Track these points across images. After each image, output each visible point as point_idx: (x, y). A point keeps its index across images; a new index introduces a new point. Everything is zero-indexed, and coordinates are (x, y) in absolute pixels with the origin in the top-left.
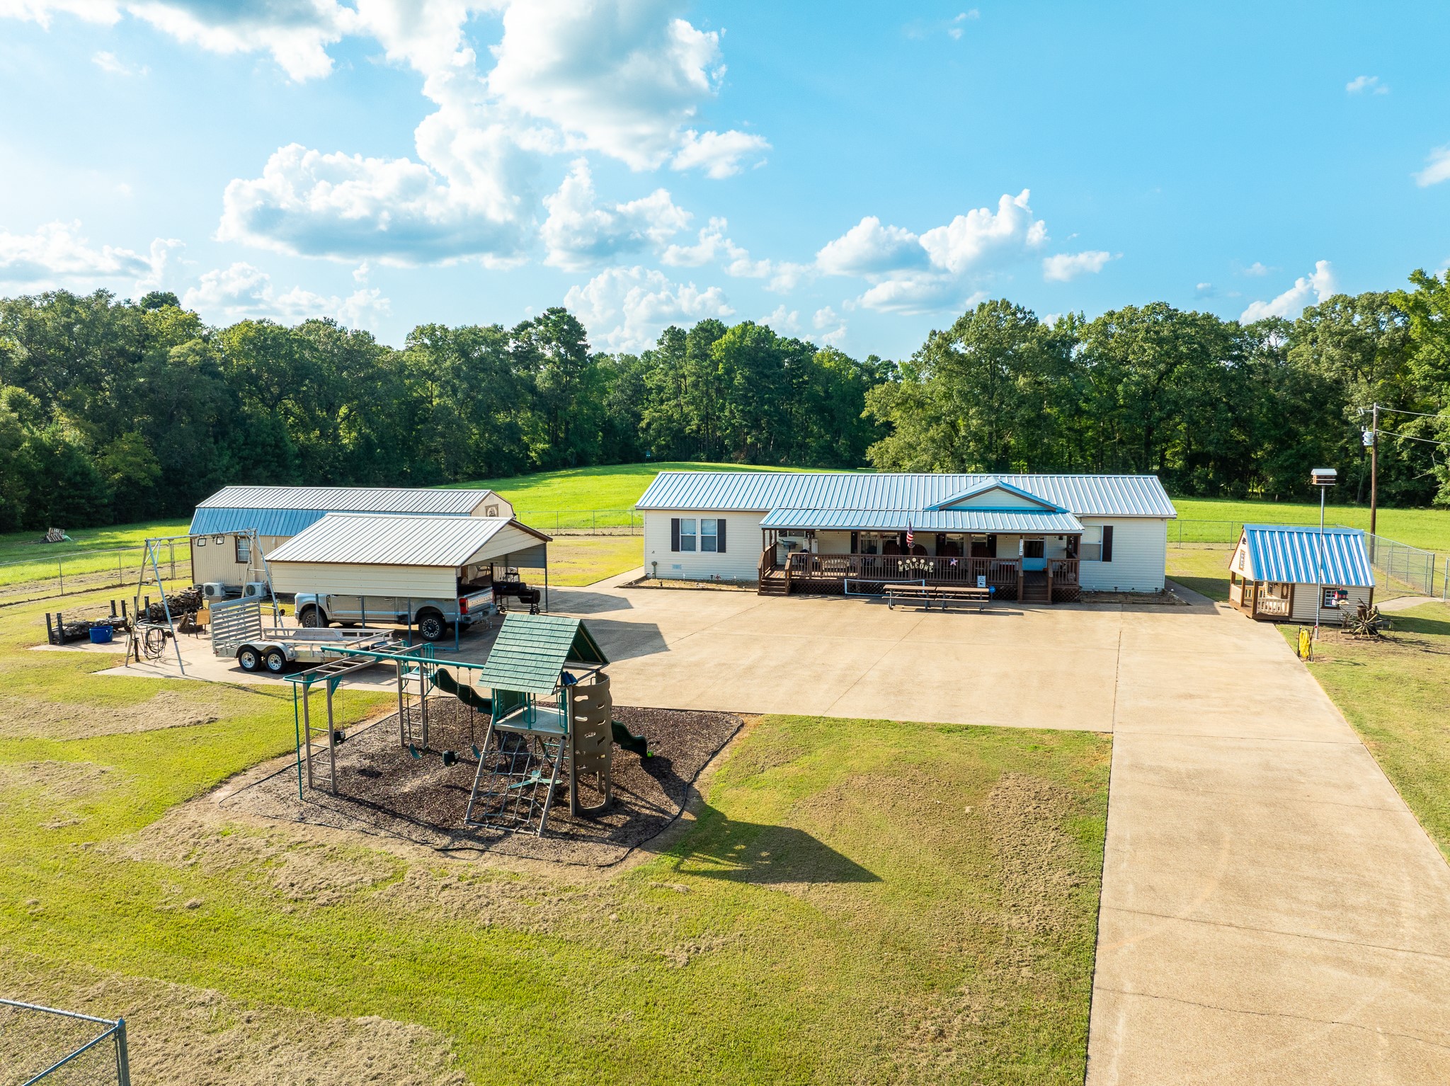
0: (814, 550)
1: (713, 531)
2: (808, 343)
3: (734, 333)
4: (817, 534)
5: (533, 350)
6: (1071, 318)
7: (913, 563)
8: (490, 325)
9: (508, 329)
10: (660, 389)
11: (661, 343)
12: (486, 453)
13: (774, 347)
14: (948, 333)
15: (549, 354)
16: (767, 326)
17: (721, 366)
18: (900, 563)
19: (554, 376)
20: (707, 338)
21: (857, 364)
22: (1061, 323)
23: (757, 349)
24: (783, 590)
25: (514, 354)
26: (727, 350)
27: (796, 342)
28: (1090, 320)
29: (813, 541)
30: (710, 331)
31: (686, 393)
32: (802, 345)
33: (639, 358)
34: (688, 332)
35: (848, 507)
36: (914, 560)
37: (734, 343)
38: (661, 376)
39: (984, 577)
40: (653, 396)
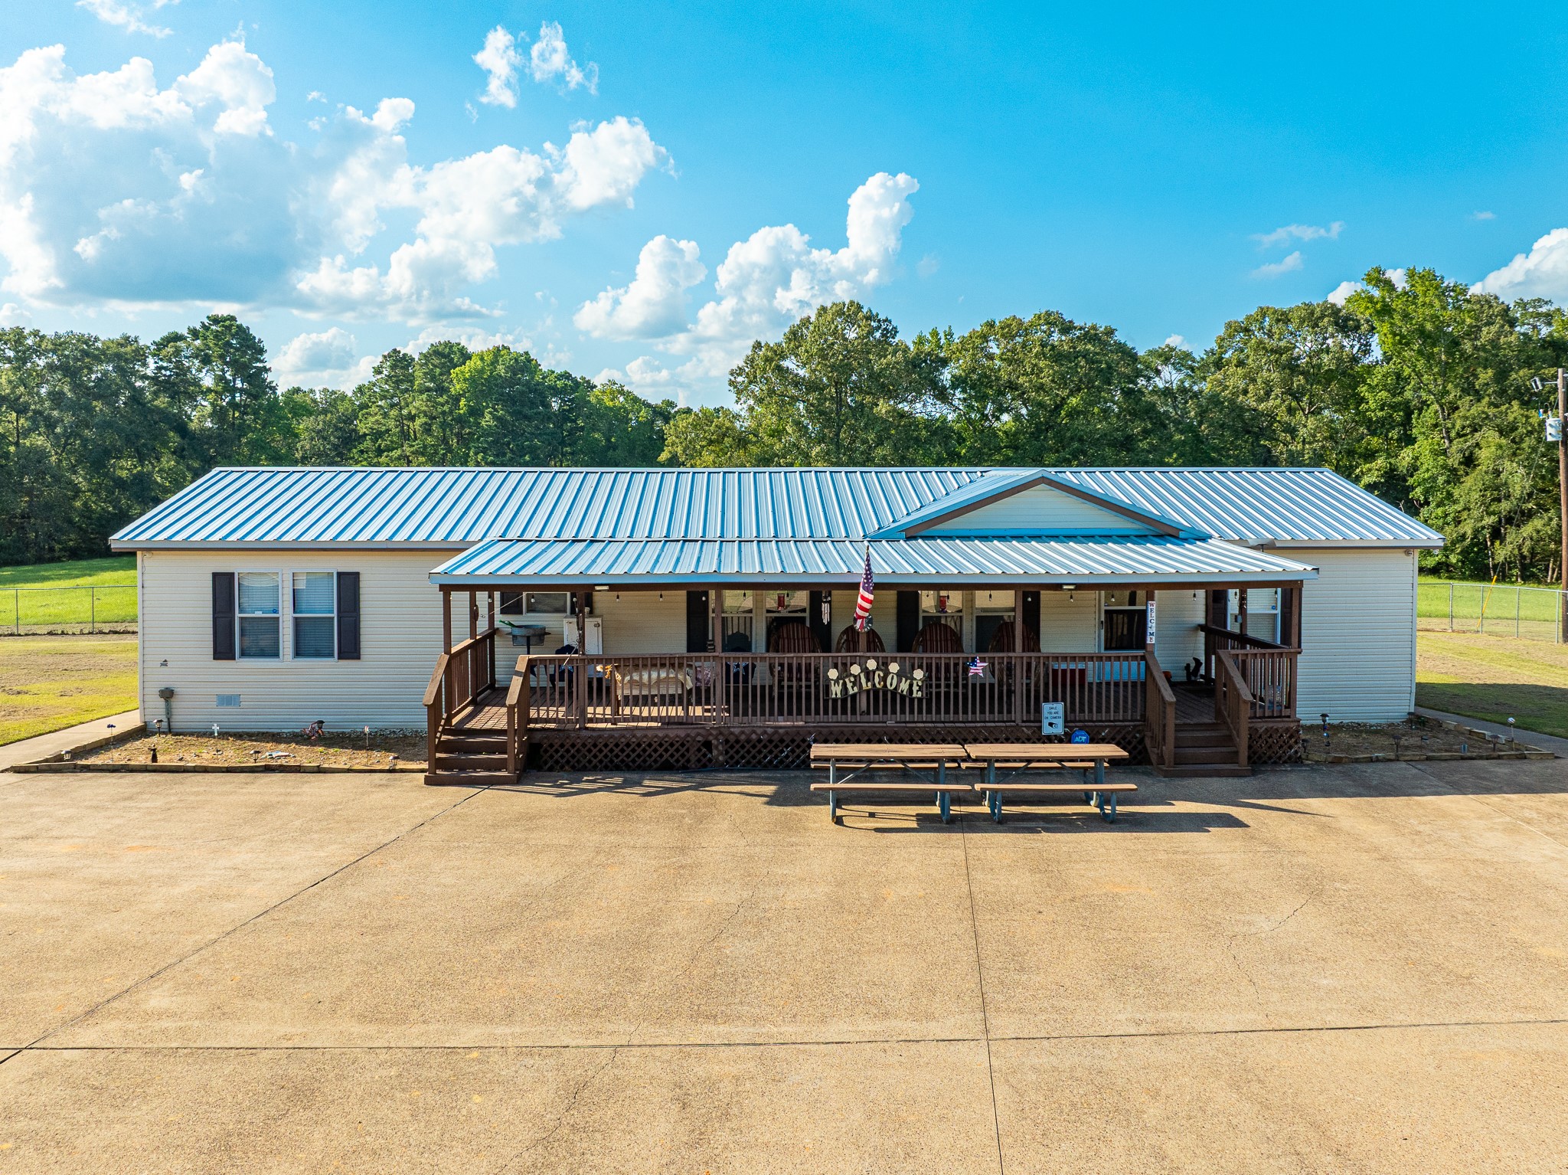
0: (593, 647)
1: (325, 605)
2: (583, 378)
3: (482, 359)
4: (601, 598)
5: (182, 370)
6: (935, 334)
7: (869, 675)
8: (117, 336)
9: (146, 340)
10: (377, 435)
11: (378, 371)
12: (98, 519)
13: (538, 378)
14: (779, 345)
15: (208, 381)
16: (527, 353)
17: (463, 402)
18: (833, 674)
19: (219, 414)
20: (443, 365)
21: (649, 406)
22: (921, 341)
23: (511, 382)
24: (500, 765)
25: (154, 379)
26: (472, 381)
27: (567, 376)
28: (960, 334)
29: (589, 623)
30: (447, 356)
31: (416, 438)
32: (574, 380)
33: (350, 394)
34: (416, 357)
35: (678, 533)
36: (872, 664)
37: (481, 371)
38: (378, 417)
39: (1059, 707)
40: (367, 443)
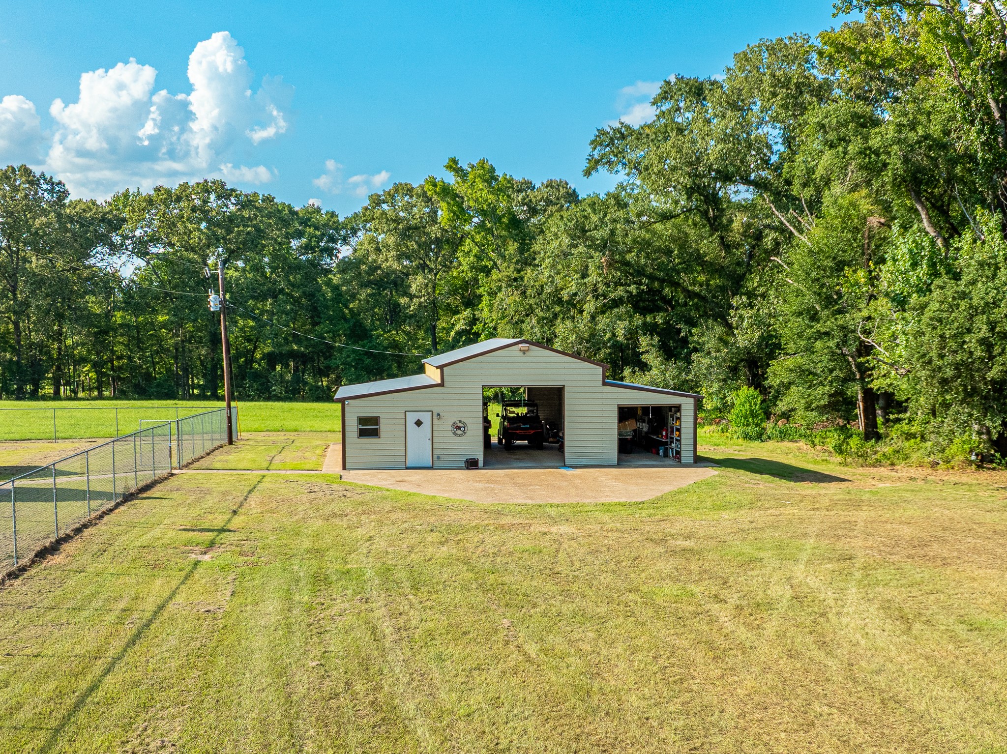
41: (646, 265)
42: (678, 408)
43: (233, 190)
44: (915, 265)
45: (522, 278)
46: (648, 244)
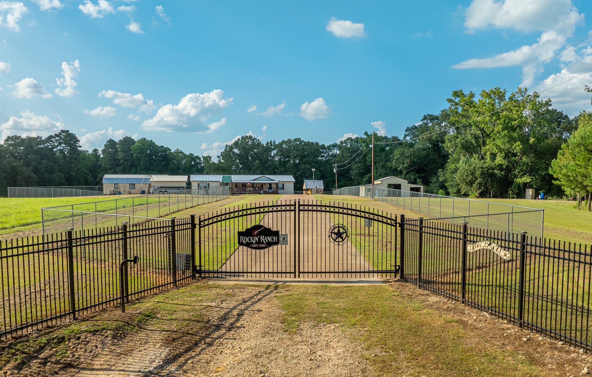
5: (55, 147)
6: (271, 141)
17: (134, 155)
28: (277, 143)
37: (140, 147)
38: (107, 160)
41: (419, 162)
42: (420, 188)
43: (303, 141)
44: (463, 163)
45: (386, 165)
46: (419, 156)
